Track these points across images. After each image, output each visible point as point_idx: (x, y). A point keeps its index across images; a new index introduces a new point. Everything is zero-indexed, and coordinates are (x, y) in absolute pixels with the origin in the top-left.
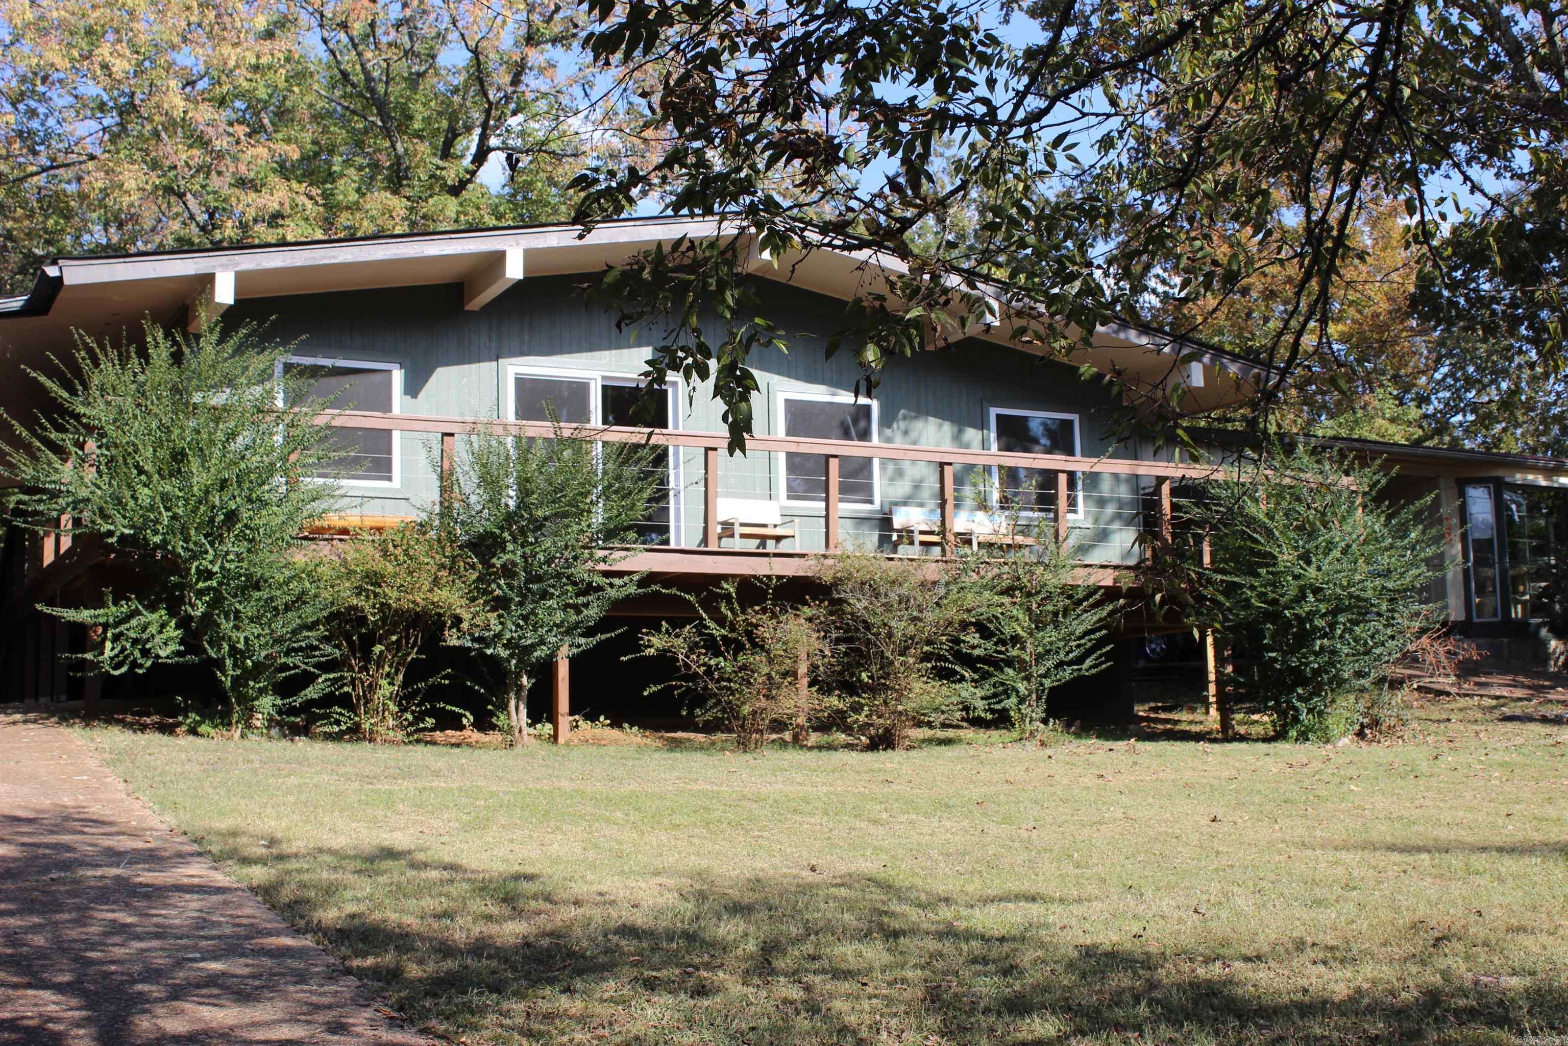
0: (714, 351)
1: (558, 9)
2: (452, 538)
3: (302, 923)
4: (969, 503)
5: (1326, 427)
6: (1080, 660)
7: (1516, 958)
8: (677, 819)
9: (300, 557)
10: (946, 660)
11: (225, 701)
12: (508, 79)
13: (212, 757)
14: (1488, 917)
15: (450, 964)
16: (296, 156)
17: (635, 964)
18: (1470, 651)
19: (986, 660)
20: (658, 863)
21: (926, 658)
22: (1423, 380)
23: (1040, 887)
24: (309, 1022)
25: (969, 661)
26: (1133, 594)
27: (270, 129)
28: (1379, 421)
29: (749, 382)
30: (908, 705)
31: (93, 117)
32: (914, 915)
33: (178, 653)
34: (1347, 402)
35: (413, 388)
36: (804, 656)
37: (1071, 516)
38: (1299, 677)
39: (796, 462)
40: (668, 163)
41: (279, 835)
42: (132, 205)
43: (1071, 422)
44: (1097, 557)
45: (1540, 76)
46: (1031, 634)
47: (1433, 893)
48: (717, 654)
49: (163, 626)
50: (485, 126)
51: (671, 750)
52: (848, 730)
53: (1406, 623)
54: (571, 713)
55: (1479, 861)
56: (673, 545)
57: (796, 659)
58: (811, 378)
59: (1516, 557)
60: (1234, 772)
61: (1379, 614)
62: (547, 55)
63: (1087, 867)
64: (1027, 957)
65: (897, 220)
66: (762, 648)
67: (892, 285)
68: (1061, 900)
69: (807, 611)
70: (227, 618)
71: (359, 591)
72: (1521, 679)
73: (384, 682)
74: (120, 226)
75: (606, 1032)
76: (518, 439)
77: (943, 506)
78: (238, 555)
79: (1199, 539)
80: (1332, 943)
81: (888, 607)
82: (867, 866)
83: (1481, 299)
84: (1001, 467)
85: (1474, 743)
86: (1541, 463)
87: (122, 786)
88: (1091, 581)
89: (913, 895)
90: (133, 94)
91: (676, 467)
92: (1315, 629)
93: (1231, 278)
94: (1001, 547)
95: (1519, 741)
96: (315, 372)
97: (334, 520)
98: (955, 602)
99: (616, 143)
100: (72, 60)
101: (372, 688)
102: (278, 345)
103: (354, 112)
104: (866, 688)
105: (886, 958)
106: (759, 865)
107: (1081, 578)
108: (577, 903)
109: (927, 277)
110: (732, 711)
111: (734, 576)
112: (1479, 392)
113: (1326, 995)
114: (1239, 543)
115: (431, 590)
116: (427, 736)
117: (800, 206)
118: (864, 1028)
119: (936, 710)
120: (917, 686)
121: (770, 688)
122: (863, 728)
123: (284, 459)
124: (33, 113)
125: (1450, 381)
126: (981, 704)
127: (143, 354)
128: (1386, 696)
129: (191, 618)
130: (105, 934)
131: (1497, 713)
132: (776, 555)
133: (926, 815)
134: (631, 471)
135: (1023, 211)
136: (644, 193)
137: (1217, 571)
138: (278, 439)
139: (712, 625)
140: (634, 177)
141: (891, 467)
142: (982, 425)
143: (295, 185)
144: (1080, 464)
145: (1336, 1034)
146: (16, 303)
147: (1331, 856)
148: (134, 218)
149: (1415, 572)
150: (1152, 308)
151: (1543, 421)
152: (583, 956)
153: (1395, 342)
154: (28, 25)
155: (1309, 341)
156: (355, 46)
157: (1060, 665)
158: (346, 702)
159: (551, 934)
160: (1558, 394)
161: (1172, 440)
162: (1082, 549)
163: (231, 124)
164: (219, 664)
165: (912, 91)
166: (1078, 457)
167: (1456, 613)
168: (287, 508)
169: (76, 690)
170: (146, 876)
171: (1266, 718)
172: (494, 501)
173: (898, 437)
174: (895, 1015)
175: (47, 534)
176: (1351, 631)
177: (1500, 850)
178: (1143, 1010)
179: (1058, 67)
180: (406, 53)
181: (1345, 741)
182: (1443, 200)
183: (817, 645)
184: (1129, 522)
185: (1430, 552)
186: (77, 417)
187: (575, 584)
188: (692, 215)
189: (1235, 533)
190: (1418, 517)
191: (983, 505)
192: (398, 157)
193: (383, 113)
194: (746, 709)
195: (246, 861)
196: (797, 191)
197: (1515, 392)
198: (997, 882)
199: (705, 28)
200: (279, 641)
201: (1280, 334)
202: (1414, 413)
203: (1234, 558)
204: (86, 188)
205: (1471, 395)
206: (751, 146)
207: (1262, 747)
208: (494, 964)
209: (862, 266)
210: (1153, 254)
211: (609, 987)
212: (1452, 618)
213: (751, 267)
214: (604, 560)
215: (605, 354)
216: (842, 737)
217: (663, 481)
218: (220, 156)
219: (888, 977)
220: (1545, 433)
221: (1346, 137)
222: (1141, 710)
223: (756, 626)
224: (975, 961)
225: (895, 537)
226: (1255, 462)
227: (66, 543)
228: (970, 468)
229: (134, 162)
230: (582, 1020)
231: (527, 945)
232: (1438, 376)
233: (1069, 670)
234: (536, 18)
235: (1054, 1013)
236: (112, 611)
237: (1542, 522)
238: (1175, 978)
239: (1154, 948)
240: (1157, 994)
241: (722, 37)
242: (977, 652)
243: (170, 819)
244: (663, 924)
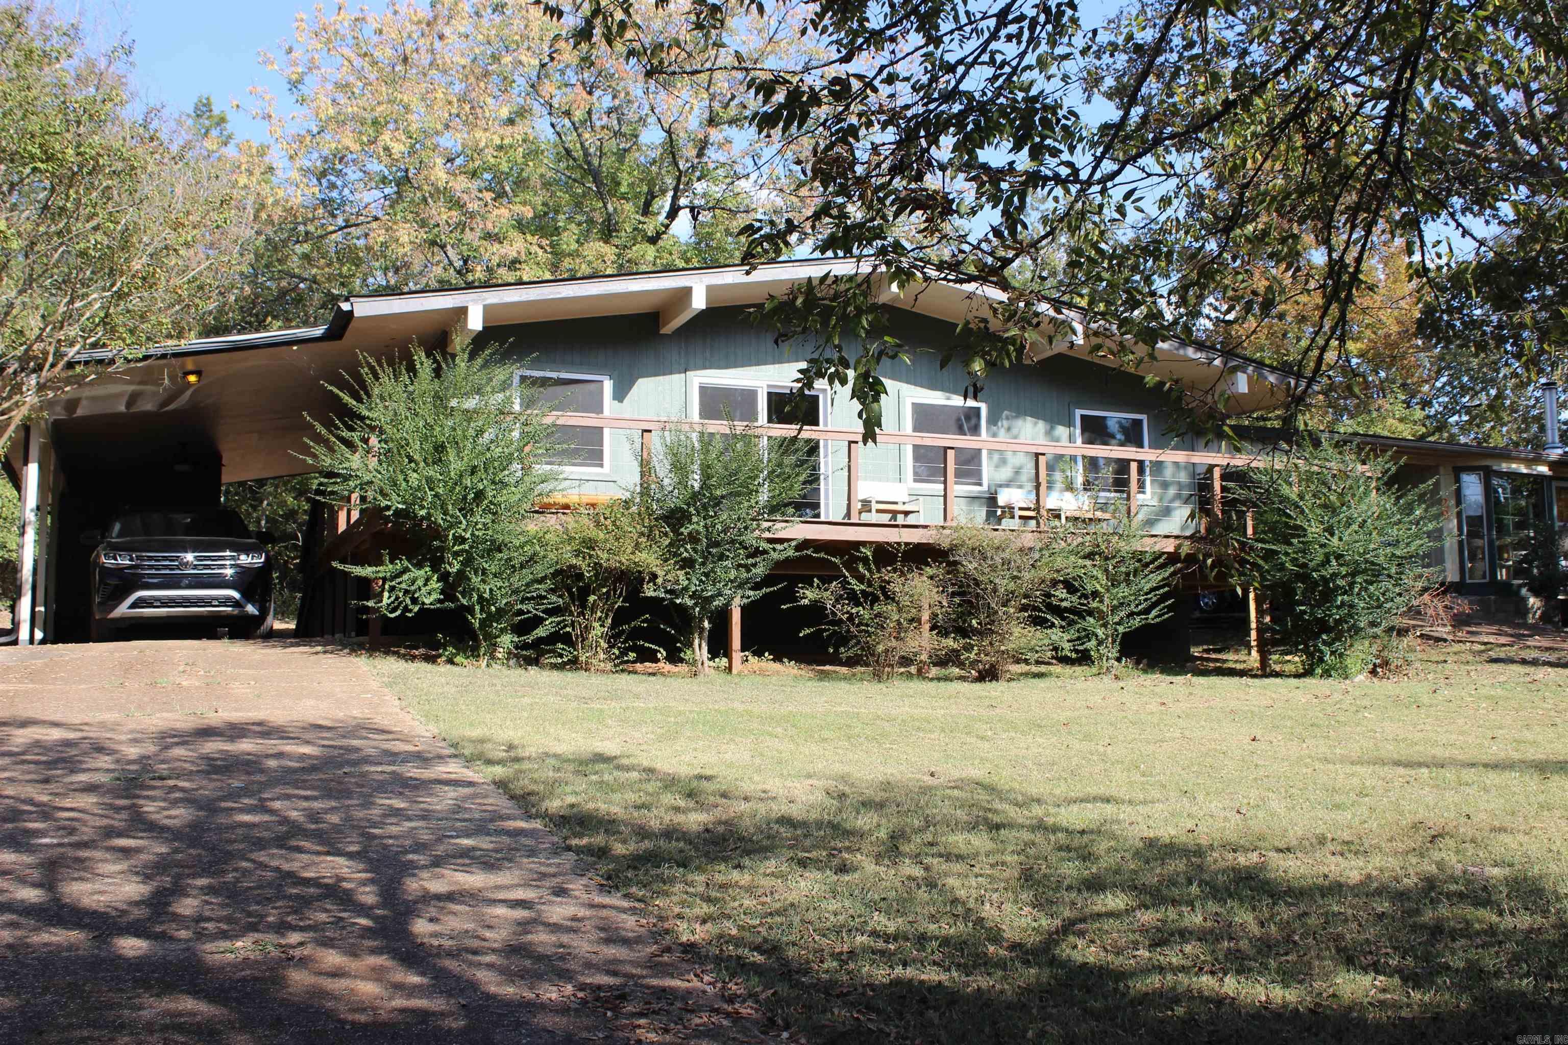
0: (852, 363)
1: (733, 97)
2: (650, 512)
3: (534, 810)
4: (1059, 486)
5: (1347, 425)
6: (1147, 611)
7: (1498, 851)
8: (826, 734)
9: (532, 526)
10: (1040, 610)
11: (475, 638)
12: (694, 152)
13: (466, 681)
14: (1475, 820)
15: (647, 844)
16: (530, 215)
17: (791, 847)
18: (1463, 605)
19: (1072, 610)
20: (810, 768)
21: (1024, 608)
22: (1426, 388)
23: (1113, 792)
24: (538, 887)
25: (1058, 611)
26: (1190, 559)
27: (511, 194)
28: (1390, 421)
29: (879, 388)
30: (1009, 646)
31: (377, 187)
32: (1013, 813)
33: (440, 601)
34: (1363, 407)
35: (620, 395)
36: (926, 606)
37: (1140, 496)
38: (1323, 626)
39: (920, 452)
40: (817, 216)
41: (516, 742)
42: (405, 255)
43: (1141, 421)
44: (1162, 528)
45: (1522, 143)
46: (1108, 590)
47: (1430, 799)
48: (858, 604)
49: (427, 580)
50: (676, 189)
51: (821, 680)
52: (961, 665)
53: (1411, 583)
54: (743, 650)
55: (1469, 775)
56: (823, 519)
57: (920, 609)
58: (932, 386)
59: (1502, 529)
60: (1270, 702)
61: (1389, 576)
62: (724, 134)
63: (1151, 775)
64: (1101, 846)
65: (999, 259)
66: (893, 599)
67: (995, 311)
68: (1130, 802)
69: (929, 571)
70: (476, 573)
71: (577, 553)
72: (1505, 629)
73: (596, 624)
74: (397, 270)
75: (768, 899)
76: (702, 434)
77: (1038, 487)
78: (484, 524)
79: (1241, 515)
80: (1347, 838)
81: (993, 568)
82: (976, 772)
83: (1473, 322)
84: (1084, 457)
85: (1465, 680)
86: (1523, 455)
87: (397, 702)
88: (1157, 548)
89: (1012, 796)
90: (407, 171)
91: (826, 456)
92: (1338, 587)
93: (1267, 305)
94: (1084, 521)
95: (1502, 679)
96: (544, 382)
97: (558, 498)
98: (1047, 564)
99: (779, 202)
100: (362, 144)
101: (587, 629)
102: (516, 361)
103: (575, 180)
104: (975, 632)
105: (990, 845)
106: (889, 771)
107: (1149, 546)
108: (746, 799)
109: (1022, 304)
110: (869, 650)
111: (871, 543)
112: (1472, 398)
113: (1342, 880)
114: (1276, 518)
115: (633, 553)
116: (630, 667)
117: (921, 248)
118: (972, 900)
119: (1032, 650)
120: (1017, 631)
121: (899, 632)
122: (974, 664)
123: (520, 450)
124: (333, 186)
125: (1448, 388)
126: (1067, 646)
127: (412, 369)
128: (1395, 641)
129: (448, 574)
130: (385, 816)
131: (1485, 656)
132: (904, 526)
133: (1023, 733)
134: (791, 459)
135: (1100, 252)
136: (801, 241)
137: (1257, 540)
138: (516, 434)
139: (853, 581)
140: (791, 226)
141: (996, 457)
142: (1070, 424)
143: (529, 237)
144: (1148, 454)
145: (1350, 911)
146: (319, 331)
147: (1349, 769)
148: (407, 265)
149: (1418, 542)
150: (1206, 330)
151: (1525, 420)
152: (751, 840)
153: (1403, 357)
154: (330, 119)
155: (1331, 356)
156: (576, 129)
157: (1131, 615)
158: (567, 640)
159: (726, 823)
160: (1537, 399)
161: (1221, 435)
162: (1150, 523)
163: (480, 191)
164: (470, 610)
165: (1012, 157)
166: (1146, 449)
167: (1452, 575)
168: (522, 488)
169: (362, 628)
170: (413, 771)
171: (1297, 659)
172: (682, 483)
173: (1002, 432)
174: (997, 890)
175: (341, 508)
176: (1366, 589)
177: (1486, 766)
178: (1194, 889)
179: (1128, 137)
180: (615, 134)
181: (1361, 677)
182: (1439, 242)
183: (937, 597)
184: (1186, 501)
185: (1430, 527)
186: (362, 418)
187: (746, 548)
188: (836, 257)
189: (1272, 510)
190: (1421, 498)
191: (1070, 488)
192: (609, 215)
193: (597, 180)
194: (880, 648)
195: (490, 762)
196: (920, 237)
197: (1500, 396)
198: (1079, 786)
199: (847, 107)
200: (516, 592)
201: (1308, 349)
202: (1419, 414)
203: (1272, 530)
204: (371, 241)
205: (1465, 400)
206: (881, 201)
207: (1293, 682)
208: (681, 844)
209: (970, 296)
210: (1203, 287)
211: (771, 865)
212: (1449, 580)
213: (883, 299)
214: (769, 530)
215: (771, 367)
216: (956, 671)
217: (815, 468)
218: (472, 215)
219: (992, 860)
220: (1526, 430)
221: (1361, 192)
222: (1196, 651)
223: (889, 582)
224: (1060, 849)
225: (999, 513)
226: (1287, 453)
227: (355, 515)
228: (1059, 457)
229: (406, 221)
230: (750, 890)
231: (707, 830)
232: (1438, 385)
233: (1138, 619)
234: (716, 105)
235: (1123, 891)
236: (387, 569)
237: (1523, 503)
238: (1222, 864)
239: (1204, 841)
240: (1206, 877)
241: (860, 115)
242: (1064, 604)
243: (433, 729)
244: (814, 816)
